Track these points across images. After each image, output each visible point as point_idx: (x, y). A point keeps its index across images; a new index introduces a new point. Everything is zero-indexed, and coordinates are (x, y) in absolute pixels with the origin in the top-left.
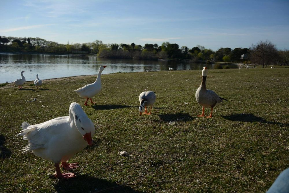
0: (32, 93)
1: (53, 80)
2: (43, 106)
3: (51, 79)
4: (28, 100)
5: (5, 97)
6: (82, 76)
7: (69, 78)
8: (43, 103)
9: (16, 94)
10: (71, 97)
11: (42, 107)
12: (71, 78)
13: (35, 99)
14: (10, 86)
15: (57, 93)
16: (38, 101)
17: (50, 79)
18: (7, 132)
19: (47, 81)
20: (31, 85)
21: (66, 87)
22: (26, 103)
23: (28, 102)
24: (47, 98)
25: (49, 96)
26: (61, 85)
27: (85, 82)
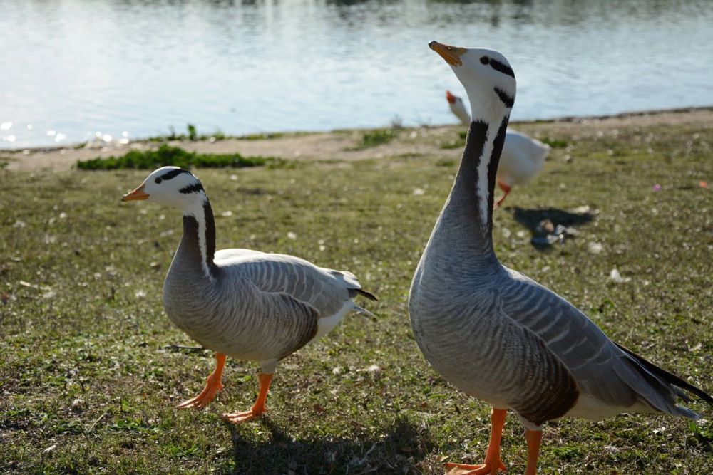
1: (667, 119)
2: (614, 274)
3: (652, 113)
5: (393, 205)
8: (613, 260)
11: (613, 284)
14: (412, 142)
15: (702, 203)
16: (579, 242)
17: (641, 114)
18: (425, 407)
19: (627, 122)
22: (512, 250)
23: (523, 246)
24: (636, 231)
25: (645, 216)
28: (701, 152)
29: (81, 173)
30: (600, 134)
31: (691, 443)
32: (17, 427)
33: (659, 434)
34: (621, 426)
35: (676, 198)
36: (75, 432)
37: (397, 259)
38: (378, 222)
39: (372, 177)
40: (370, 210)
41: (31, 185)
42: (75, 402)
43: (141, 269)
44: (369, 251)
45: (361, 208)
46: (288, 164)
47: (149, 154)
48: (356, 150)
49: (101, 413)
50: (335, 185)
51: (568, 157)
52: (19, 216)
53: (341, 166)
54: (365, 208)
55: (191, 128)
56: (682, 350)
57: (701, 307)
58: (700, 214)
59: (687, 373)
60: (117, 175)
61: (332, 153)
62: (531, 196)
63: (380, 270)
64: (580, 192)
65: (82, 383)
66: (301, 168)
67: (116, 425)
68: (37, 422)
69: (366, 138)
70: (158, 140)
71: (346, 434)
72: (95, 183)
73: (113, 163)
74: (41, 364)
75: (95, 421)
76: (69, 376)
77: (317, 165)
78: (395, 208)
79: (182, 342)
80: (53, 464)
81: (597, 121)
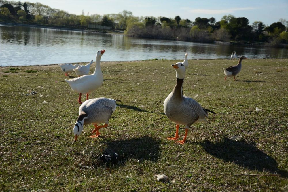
0: (29, 83)
2: (45, 102)
4: (23, 93)
8: (45, 99)
11: (44, 104)
13: (34, 92)
16: (37, 95)
17: (55, 65)
22: (21, 97)
23: (24, 96)
24: (51, 91)
25: (53, 88)
26: (72, 74)
27: (106, 71)
30: (45, 69)
31: (55, 138)
33: (49, 137)
34: (40, 136)
35: (60, 84)
51: (37, 75)
56: (57, 118)
57: (63, 108)
58: (65, 87)
59: (57, 123)
64: (39, 83)
81: (45, 66)
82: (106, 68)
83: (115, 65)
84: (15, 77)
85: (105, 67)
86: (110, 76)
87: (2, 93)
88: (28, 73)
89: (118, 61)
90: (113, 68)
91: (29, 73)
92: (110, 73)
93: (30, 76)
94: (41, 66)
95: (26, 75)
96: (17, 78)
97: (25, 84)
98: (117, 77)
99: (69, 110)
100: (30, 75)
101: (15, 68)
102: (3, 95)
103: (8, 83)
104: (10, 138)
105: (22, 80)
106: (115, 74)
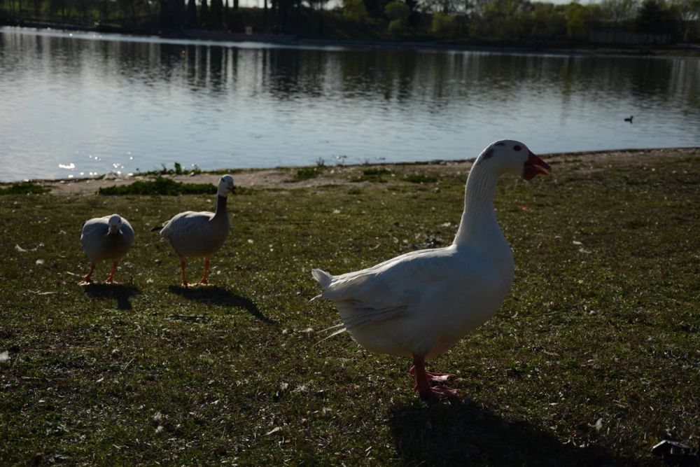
0: (418, 214)
4: (406, 241)
5: (319, 220)
6: (631, 151)
7: (571, 159)
9: (360, 214)
10: (585, 244)
12: (581, 157)
13: (434, 240)
14: (331, 177)
15: (523, 222)
20: (414, 180)
21: (562, 197)
26: (540, 187)
27: (649, 180)
28: (524, 186)
29: (102, 197)
30: (459, 173)
31: (510, 375)
32: (76, 367)
34: (468, 365)
35: (507, 218)
36: (115, 370)
37: (323, 258)
38: (309, 232)
39: (304, 200)
40: (304, 224)
41: (68, 205)
42: (114, 351)
43: (149, 264)
44: (304, 252)
45: (297, 222)
46: (247, 191)
47: (150, 183)
48: (293, 182)
49: (131, 358)
50: (279, 206)
51: (437, 189)
52: (61, 227)
53: (283, 193)
54: (301, 222)
55: (177, 165)
56: (507, 317)
57: (520, 290)
58: (522, 228)
59: (509, 332)
60: (127, 199)
61: (276, 184)
62: (412, 216)
63: (311, 265)
64: (445, 213)
65: (117, 339)
66: (255, 194)
67: (141, 366)
68: (89, 364)
69: (300, 173)
70: (154, 173)
71: (292, 372)
72: (112, 204)
73: (125, 190)
74: (88, 327)
75: (127, 364)
76: (108, 335)
77: (266, 192)
78: (321, 222)
79: (181, 313)
80: (103, 390)
81: (456, 164)
82: (647, 170)
83: (681, 161)
84: (380, 196)
85: (645, 168)
86: (666, 198)
87: (351, 240)
88: (413, 184)
89: (688, 149)
90: (674, 172)
91: (417, 184)
92: (663, 185)
93: (419, 192)
94: (445, 164)
95: (407, 189)
96: (385, 198)
97: (406, 216)
98: (689, 201)
99: (539, 296)
100: (420, 190)
101: (379, 168)
102: (353, 245)
103: (364, 212)
104: (387, 363)
105: (399, 202)
106: (681, 191)
